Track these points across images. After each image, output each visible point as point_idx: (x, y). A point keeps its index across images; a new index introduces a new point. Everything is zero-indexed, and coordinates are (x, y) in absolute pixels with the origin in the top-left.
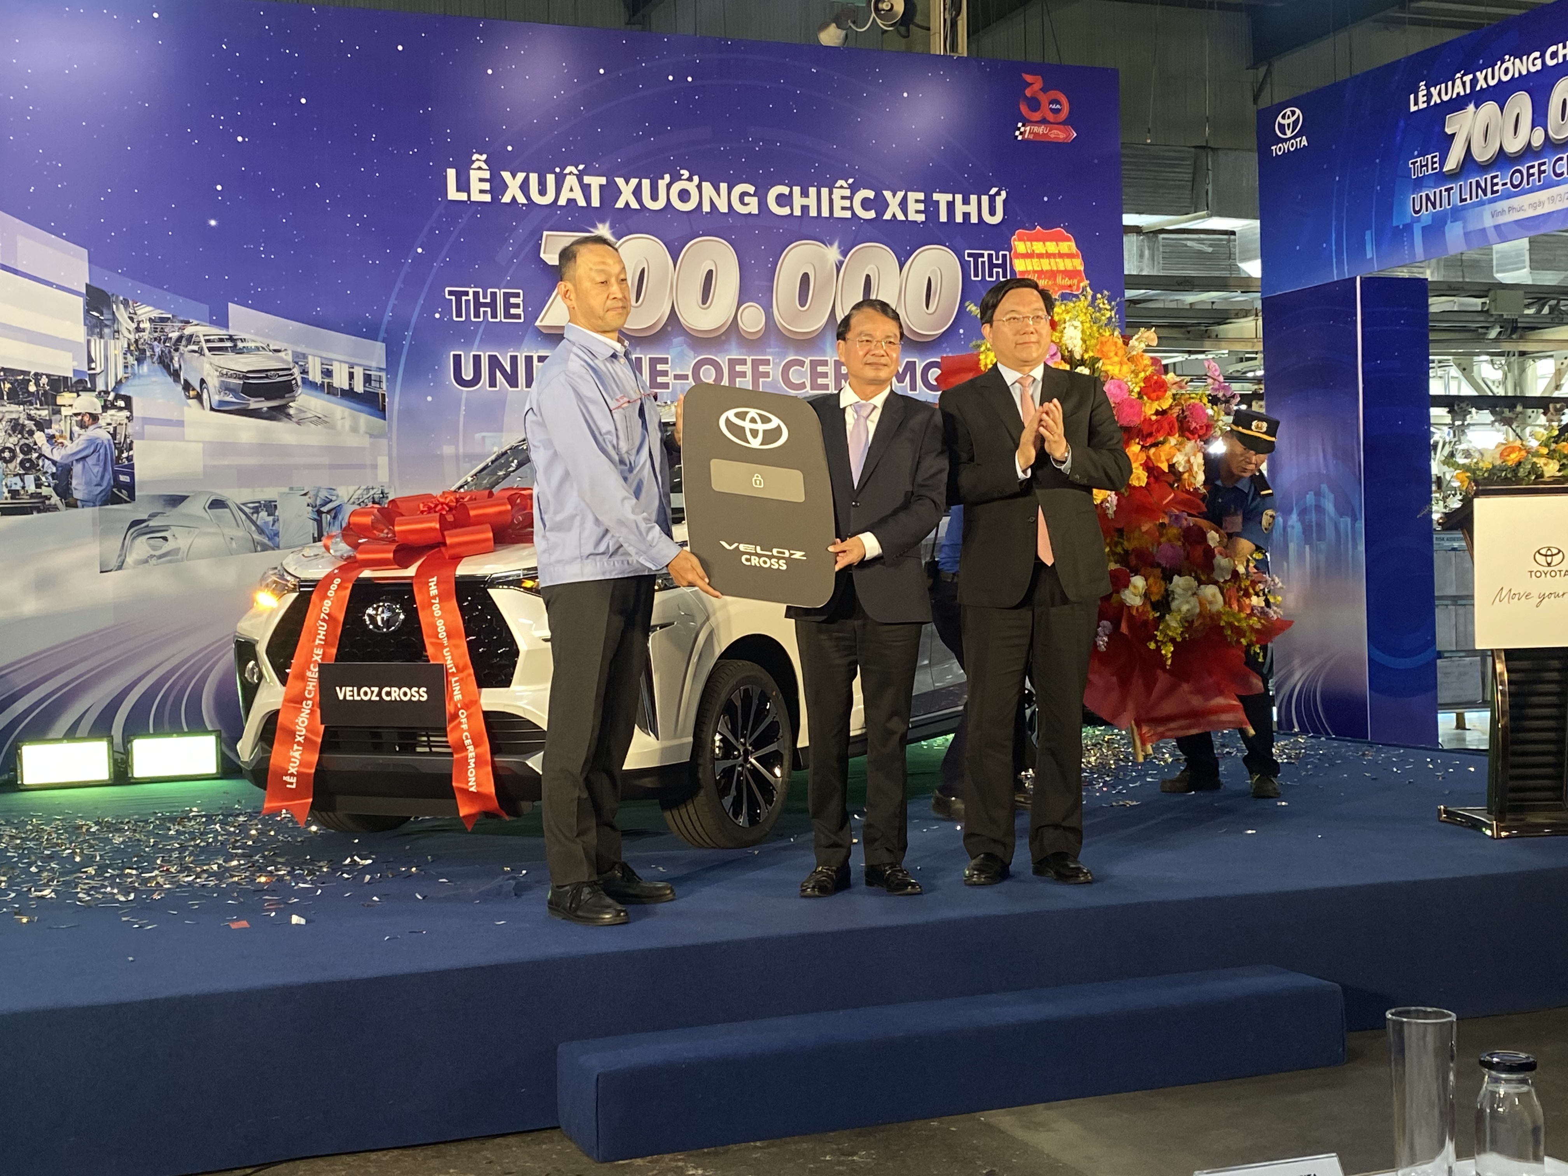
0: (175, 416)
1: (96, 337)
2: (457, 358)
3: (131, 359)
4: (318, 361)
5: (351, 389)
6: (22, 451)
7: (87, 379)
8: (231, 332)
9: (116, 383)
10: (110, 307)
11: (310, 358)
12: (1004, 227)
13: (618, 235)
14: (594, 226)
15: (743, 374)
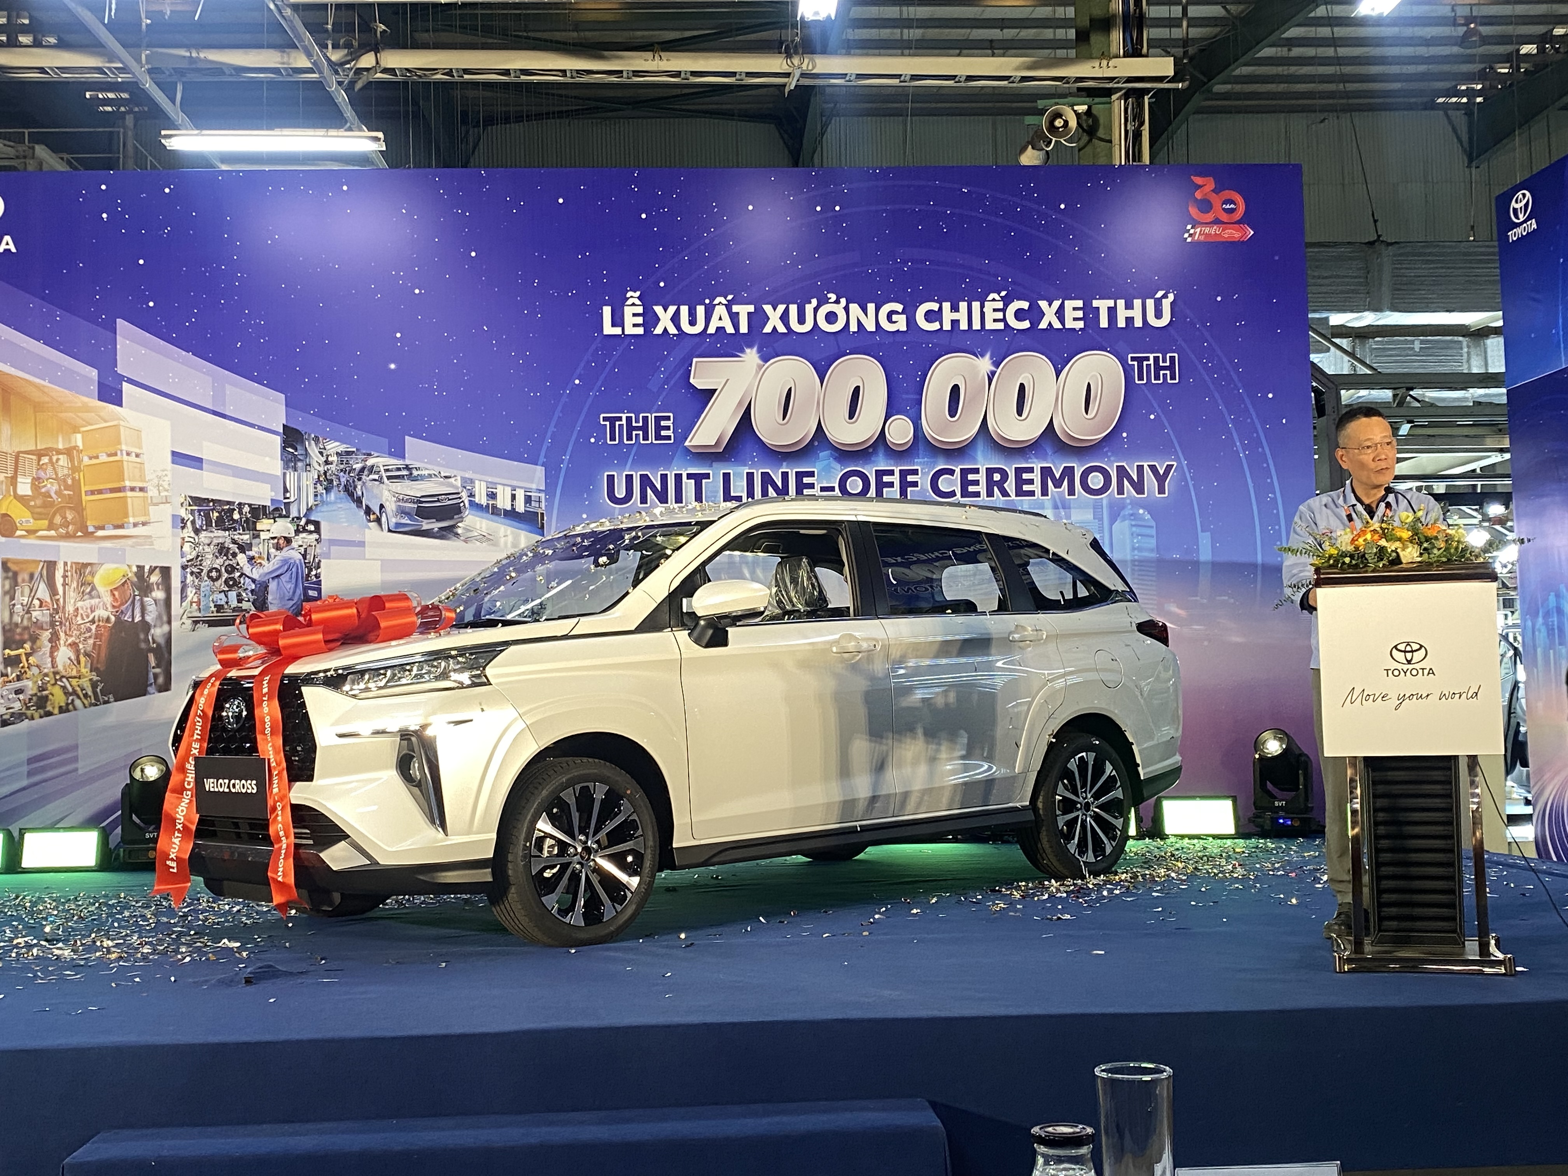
0: (357, 538)
1: (290, 470)
2: (611, 478)
3: (320, 488)
4: (484, 485)
5: (513, 509)
6: (226, 571)
7: (282, 507)
8: (407, 462)
9: (308, 510)
10: (302, 443)
11: (477, 482)
12: (1171, 330)
13: (765, 359)
14: (743, 351)
15: (891, 485)
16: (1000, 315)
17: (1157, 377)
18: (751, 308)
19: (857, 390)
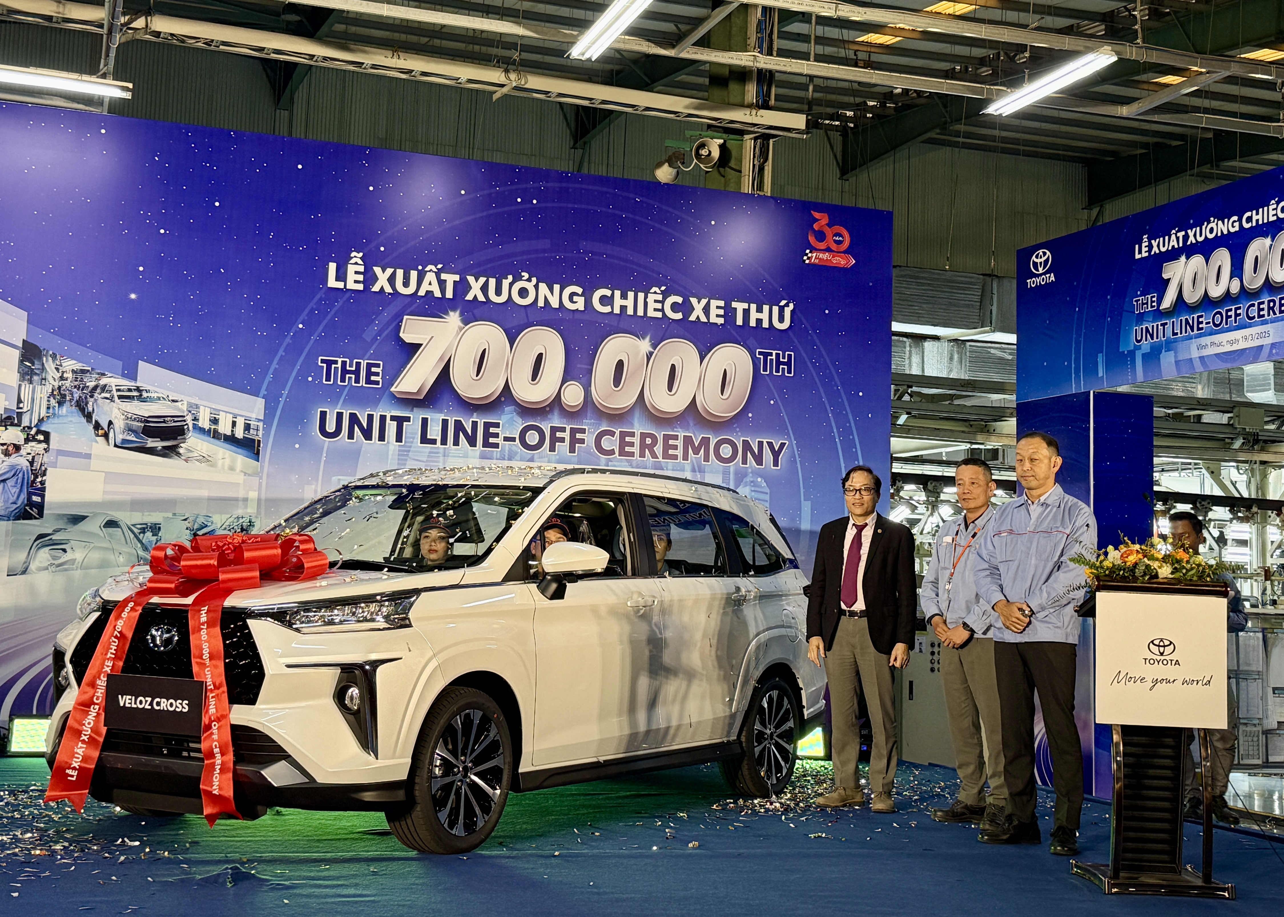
0: (85, 450)
1: (26, 382)
2: (323, 414)
3: (53, 402)
4: (208, 411)
5: (233, 435)
7: (15, 416)
8: (138, 384)
9: (39, 420)
10: (40, 358)
11: (201, 407)
12: (790, 333)
13: (466, 321)
14: (447, 313)
15: (562, 440)
16: (659, 306)
17: (777, 371)
18: (457, 278)
19: (540, 356)
